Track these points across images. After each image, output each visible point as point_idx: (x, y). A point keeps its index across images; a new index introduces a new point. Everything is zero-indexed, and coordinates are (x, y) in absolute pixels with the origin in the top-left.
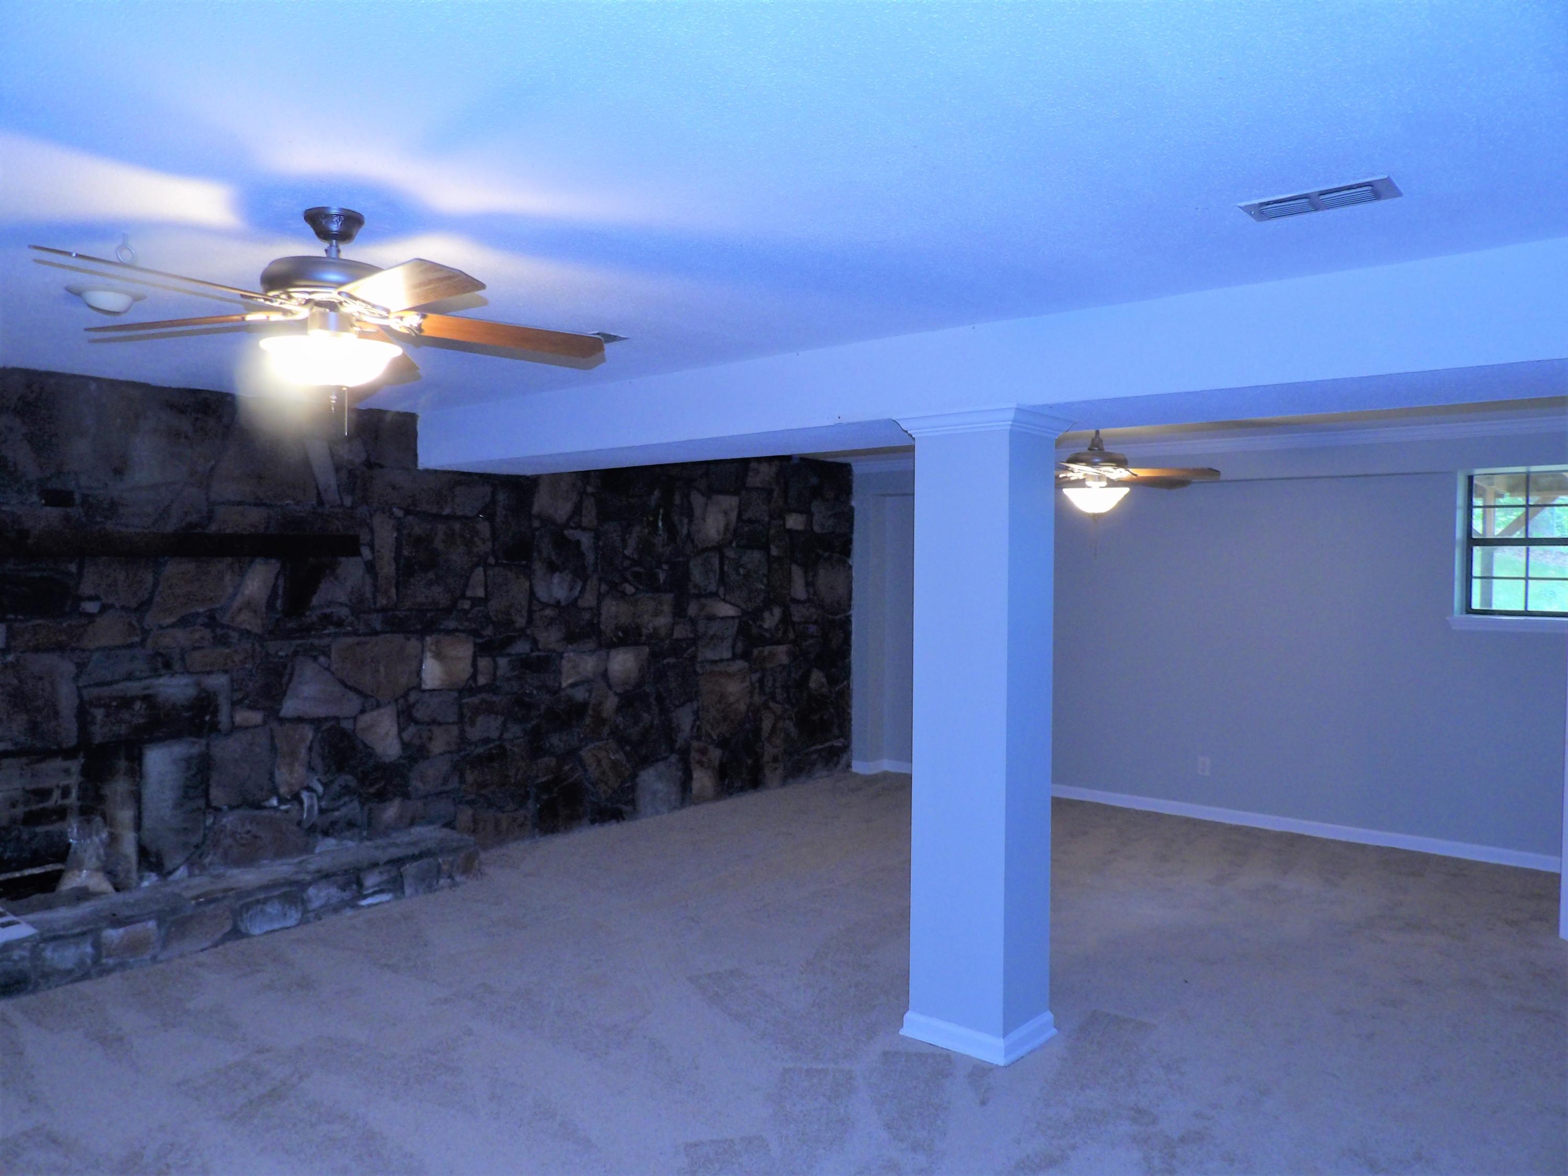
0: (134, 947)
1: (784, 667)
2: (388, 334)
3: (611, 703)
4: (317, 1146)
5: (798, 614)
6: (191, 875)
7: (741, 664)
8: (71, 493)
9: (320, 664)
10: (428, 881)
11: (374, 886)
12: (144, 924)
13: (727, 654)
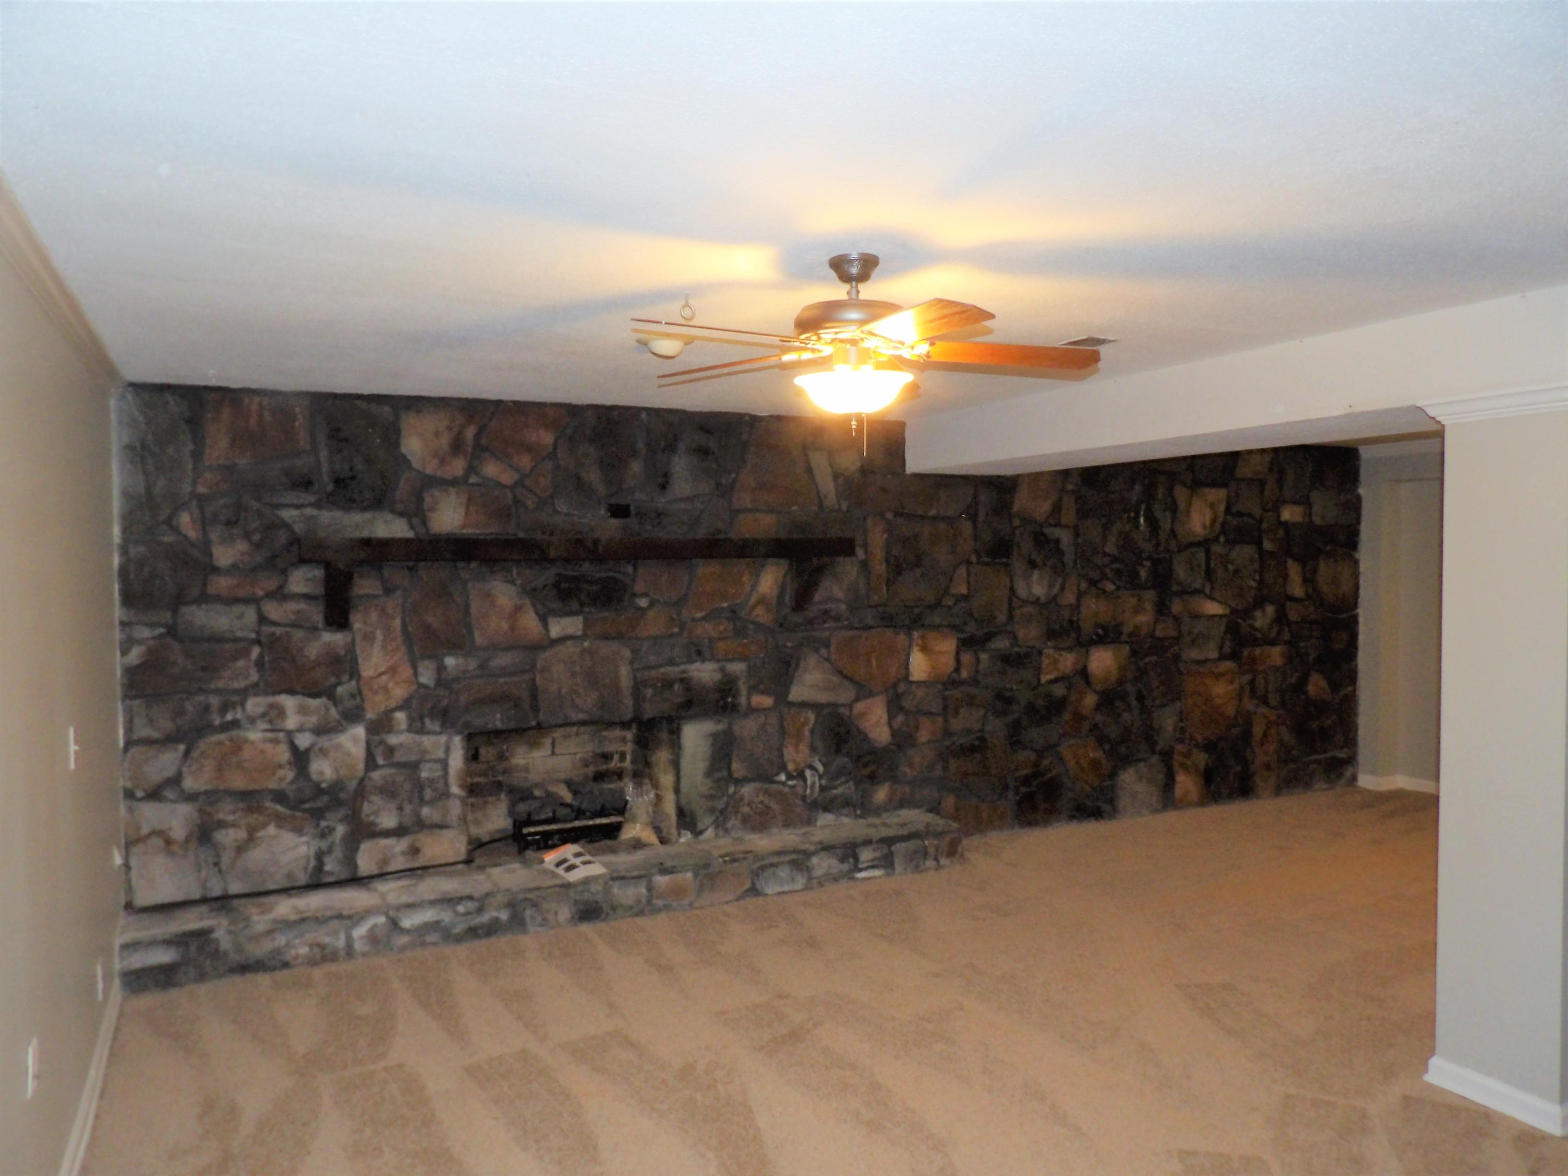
0: (677, 892)
1: (1276, 669)
2: (899, 363)
3: (1090, 700)
4: (832, 1086)
5: (1294, 613)
6: (717, 836)
7: (1228, 665)
8: (628, 506)
9: (820, 655)
10: (917, 860)
11: (867, 862)
12: (683, 874)
13: (1214, 655)
